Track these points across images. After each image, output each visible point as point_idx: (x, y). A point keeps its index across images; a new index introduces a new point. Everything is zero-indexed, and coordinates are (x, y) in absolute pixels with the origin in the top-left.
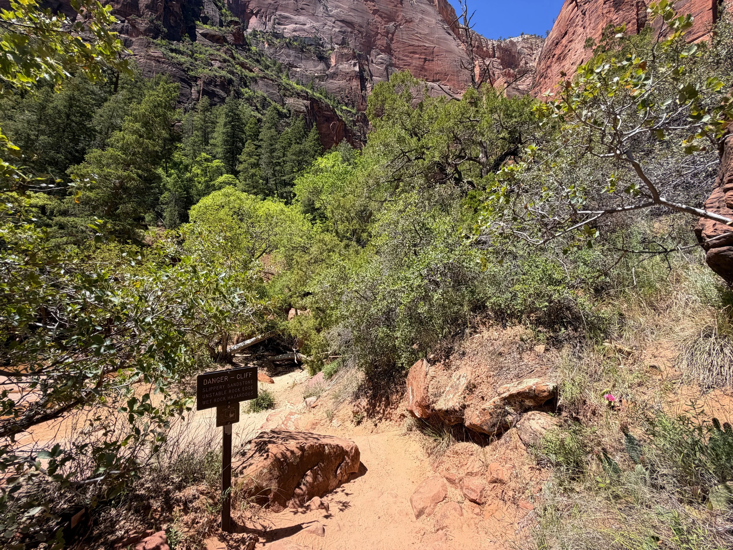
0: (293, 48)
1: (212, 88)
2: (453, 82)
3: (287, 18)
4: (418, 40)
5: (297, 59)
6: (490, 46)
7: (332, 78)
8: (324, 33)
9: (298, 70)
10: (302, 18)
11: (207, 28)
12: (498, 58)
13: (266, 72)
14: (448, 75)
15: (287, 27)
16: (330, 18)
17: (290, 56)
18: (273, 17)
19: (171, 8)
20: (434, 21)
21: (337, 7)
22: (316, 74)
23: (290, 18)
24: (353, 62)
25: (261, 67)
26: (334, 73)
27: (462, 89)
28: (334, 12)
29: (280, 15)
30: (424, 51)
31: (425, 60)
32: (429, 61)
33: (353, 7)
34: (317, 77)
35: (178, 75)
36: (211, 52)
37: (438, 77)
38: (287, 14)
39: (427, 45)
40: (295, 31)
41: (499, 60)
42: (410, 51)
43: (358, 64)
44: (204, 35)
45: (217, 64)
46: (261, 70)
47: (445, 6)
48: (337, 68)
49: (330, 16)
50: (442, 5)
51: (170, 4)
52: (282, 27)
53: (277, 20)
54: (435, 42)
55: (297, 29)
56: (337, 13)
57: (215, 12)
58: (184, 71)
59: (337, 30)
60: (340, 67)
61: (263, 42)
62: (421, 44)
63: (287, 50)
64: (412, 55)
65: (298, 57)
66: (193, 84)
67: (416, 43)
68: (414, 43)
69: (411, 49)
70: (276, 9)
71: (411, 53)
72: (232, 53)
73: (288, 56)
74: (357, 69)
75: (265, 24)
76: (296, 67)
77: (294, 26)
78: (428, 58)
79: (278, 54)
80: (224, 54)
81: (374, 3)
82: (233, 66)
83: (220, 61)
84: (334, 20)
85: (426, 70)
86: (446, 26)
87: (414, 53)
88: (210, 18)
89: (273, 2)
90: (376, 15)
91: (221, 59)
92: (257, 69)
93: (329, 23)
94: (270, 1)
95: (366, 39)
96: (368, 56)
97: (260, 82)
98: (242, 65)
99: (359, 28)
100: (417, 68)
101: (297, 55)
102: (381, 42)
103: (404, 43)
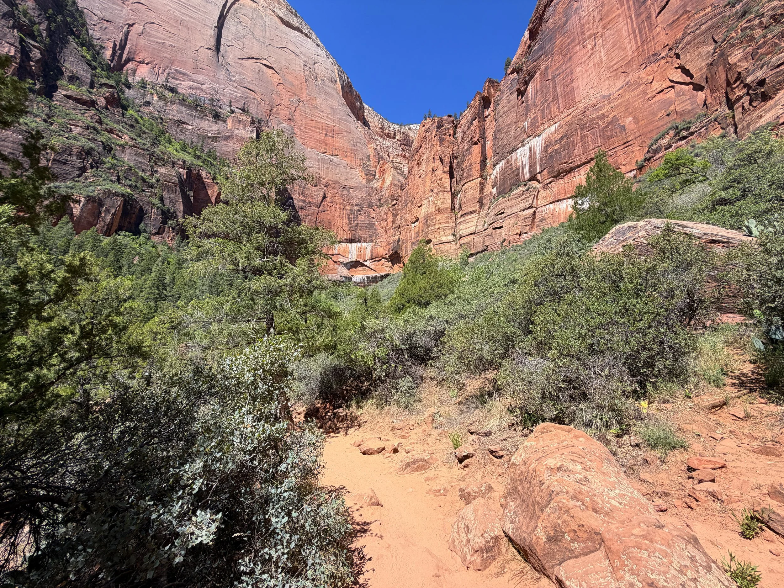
0: (186, 105)
1: (65, 157)
2: (350, 158)
3: (183, 74)
4: (320, 117)
5: (189, 117)
6: (392, 129)
7: (227, 140)
8: (224, 95)
9: (190, 127)
10: (200, 78)
11: (73, 90)
12: (398, 140)
13: (139, 140)
14: (346, 152)
15: (183, 83)
16: (232, 83)
17: (181, 113)
18: (167, 71)
19: (28, 68)
20: (337, 104)
21: (240, 74)
22: (210, 135)
23: (188, 75)
24: (250, 129)
25: (133, 135)
26: (229, 136)
27: (357, 166)
28: (237, 77)
29: (176, 70)
30: (325, 127)
31: (326, 134)
32: (330, 136)
33: (257, 77)
34: (210, 137)
36: (72, 116)
37: (337, 152)
38: (183, 70)
39: (328, 123)
40: (191, 88)
41: (399, 143)
42: (312, 125)
43: (255, 132)
44: (67, 97)
45: (77, 131)
46: (132, 139)
47: (350, 91)
48: (233, 133)
49: (231, 81)
50: (346, 90)
51: (27, 64)
52: (178, 82)
53: (171, 75)
54: (336, 121)
55: (194, 87)
56: (239, 79)
57: (87, 72)
59: (239, 95)
60: (236, 131)
61: (153, 94)
62: (323, 121)
63: (180, 107)
64: (313, 129)
65: (192, 115)
67: (319, 120)
68: (316, 119)
70: (172, 63)
71: (313, 127)
72: (100, 119)
73: (180, 112)
74: (254, 135)
75: (157, 75)
76: (187, 124)
77: (191, 83)
78: (329, 134)
79: (168, 108)
80: (89, 119)
81: (279, 77)
82: (98, 133)
83: (81, 127)
84: (236, 85)
85: (326, 145)
86: (348, 109)
87: (315, 127)
88: (78, 78)
89: (168, 56)
90: (281, 87)
91: (84, 125)
92: (127, 137)
93: (230, 87)
94: (165, 55)
95: (269, 108)
96: (270, 123)
97: (128, 151)
98: (111, 131)
99: (261, 97)
100: (318, 141)
101: (190, 112)
102: (284, 113)
103: (307, 118)
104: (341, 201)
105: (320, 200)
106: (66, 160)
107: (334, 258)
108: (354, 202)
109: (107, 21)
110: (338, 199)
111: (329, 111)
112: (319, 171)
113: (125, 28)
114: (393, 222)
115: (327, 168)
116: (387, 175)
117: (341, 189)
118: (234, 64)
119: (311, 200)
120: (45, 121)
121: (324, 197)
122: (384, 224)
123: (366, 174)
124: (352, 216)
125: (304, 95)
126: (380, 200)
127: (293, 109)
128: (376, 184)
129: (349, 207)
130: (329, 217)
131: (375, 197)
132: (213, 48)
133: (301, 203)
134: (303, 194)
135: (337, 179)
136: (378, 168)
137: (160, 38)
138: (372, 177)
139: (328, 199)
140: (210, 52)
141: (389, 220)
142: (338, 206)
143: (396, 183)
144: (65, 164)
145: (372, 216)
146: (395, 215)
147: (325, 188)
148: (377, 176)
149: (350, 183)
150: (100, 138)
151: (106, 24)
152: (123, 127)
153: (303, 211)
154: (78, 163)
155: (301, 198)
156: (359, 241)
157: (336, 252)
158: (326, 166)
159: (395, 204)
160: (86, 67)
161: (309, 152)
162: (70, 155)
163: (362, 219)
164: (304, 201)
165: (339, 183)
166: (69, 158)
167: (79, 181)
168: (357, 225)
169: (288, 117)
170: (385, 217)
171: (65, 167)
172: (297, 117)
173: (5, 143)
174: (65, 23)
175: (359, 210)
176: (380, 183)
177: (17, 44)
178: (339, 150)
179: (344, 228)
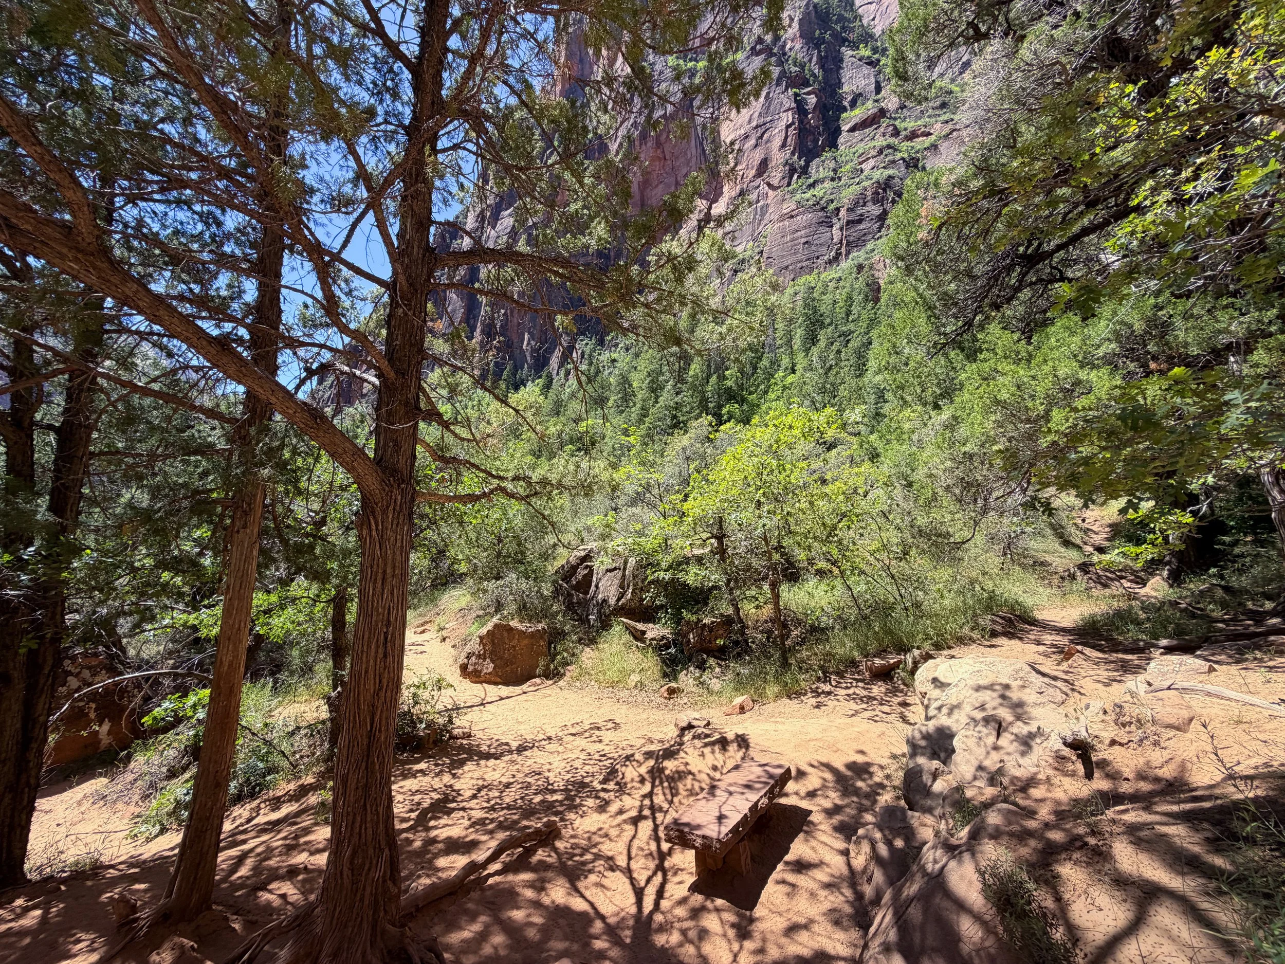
1: (859, 211)
11: (857, 114)
19: (808, 126)
35: (814, 221)
36: (861, 151)
44: (852, 130)
51: (805, 121)
57: (869, 76)
58: (823, 209)
66: (835, 220)
72: (896, 129)
80: (882, 139)
82: (896, 150)
83: (874, 157)
88: (860, 95)
91: (873, 153)
92: (938, 126)
97: (943, 146)
98: (913, 136)
106: (861, 215)
120: (833, 179)
144: (860, 221)
150: (899, 156)
152: (930, 117)
154: (875, 210)
160: (866, 70)
162: (864, 205)
166: (866, 209)
167: (881, 237)
171: (862, 226)
173: (798, 234)
174: (835, 35)
177: (793, 105)
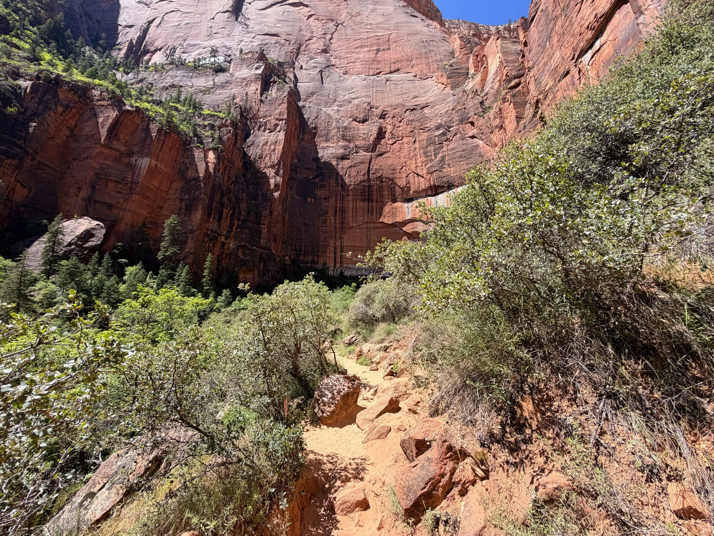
0: (184, 68)
2: (420, 66)
3: (195, 45)
4: (367, 32)
5: (185, 78)
7: (223, 88)
10: (213, 42)
14: (412, 60)
15: (192, 54)
16: (250, 35)
17: (176, 76)
18: (179, 48)
20: (391, 9)
22: (202, 89)
23: (199, 45)
24: (256, 65)
26: (227, 82)
27: (434, 72)
28: (257, 28)
29: (188, 44)
30: (375, 42)
31: (378, 50)
32: (384, 50)
33: (282, 19)
34: (202, 91)
37: (397, 66)
38: (195, 43)
39: (379, 34)
40: (199, 55)
42: (356, 46)
43: (263, 67)
48: (233, 76)
49: (249, 32)
52: (187, 54)
53: (182, 50)
54: (392, 28)
55: (203, 52)
56: (260, 28)
59: (256, 44)
60: (238, 73)
62: (372, 35)
63: (175, 72)
64: (358, 50)
65: (187, 77)
67: (366, 36)
68: (361, 36)
69: (358, 43)
70: (185, 40)
71: (357, 48)
74: (260, 72)
75: (168, 56)
76: (181, 86)
77: (201, 50)
78: (382, 48)
79: (163, 77)
81: (308, 9)
84: (253, 35)
85: (379, 62)
86: (410, 10)
87: (361, 47)
89: (182, 34)
90: (311, 19)
93: (246, 39)
94: (179, 34)
95: (296, 46)
96: (297, 63)
99: (286, 37)
100: (365, 62)
101: (186, 74)
102: (316, 45)
103: (348, 40)
104: (409, 129)
105: (372, 139)
107: (408, 228)
108: (432, 124)
109: (131, 27)
110: (403, 129)
111: (380, 19)
112: (369, 100)
113: (145, 26)
114: (519, 118)
115: (383, 92)
116: (490, 61)
117: (408, 113)
118: (254, 17)
119: (357, 143)
121: (381, 134)
122: (496, 137)
123: (448, 78)
124: (431, 148)
125: (343, 17)
126: (482, 103)
127: (328, 37)
128: (470, 85)
129: (424, 136)
130: (390, 162)
131: (472, 104)
132: (231, 9)
133: (341, 151)
134: (344, 138)
135: (401, 100)
136: (471, 61)
137: (176, 22)
138: (461, 78)
139: (387, 135)
140: (227, 14)
141: (506, 123)
142: (405, 140)
143: (511, 58)
145: (471, 134)
146: (520, 106)
147: (381, 120)
148: (472, 71)
149: (421, 101)
151: (128, 30)
153: (346, 163)
155: (342, 143)
156: (450, 186)
157: (409, 217)
158: (380, 89)
159: (517, 85)
161: (354, 80)
163: (451, 146)
164: (345, 148)
165: (404, 106)
168: (443, 159)
169: (322, 47)
170: (497, 122)
172: (335, 45)
175: (444, 134)
176: (478, 78)
178: (402, 61)
179: (419, 171)
